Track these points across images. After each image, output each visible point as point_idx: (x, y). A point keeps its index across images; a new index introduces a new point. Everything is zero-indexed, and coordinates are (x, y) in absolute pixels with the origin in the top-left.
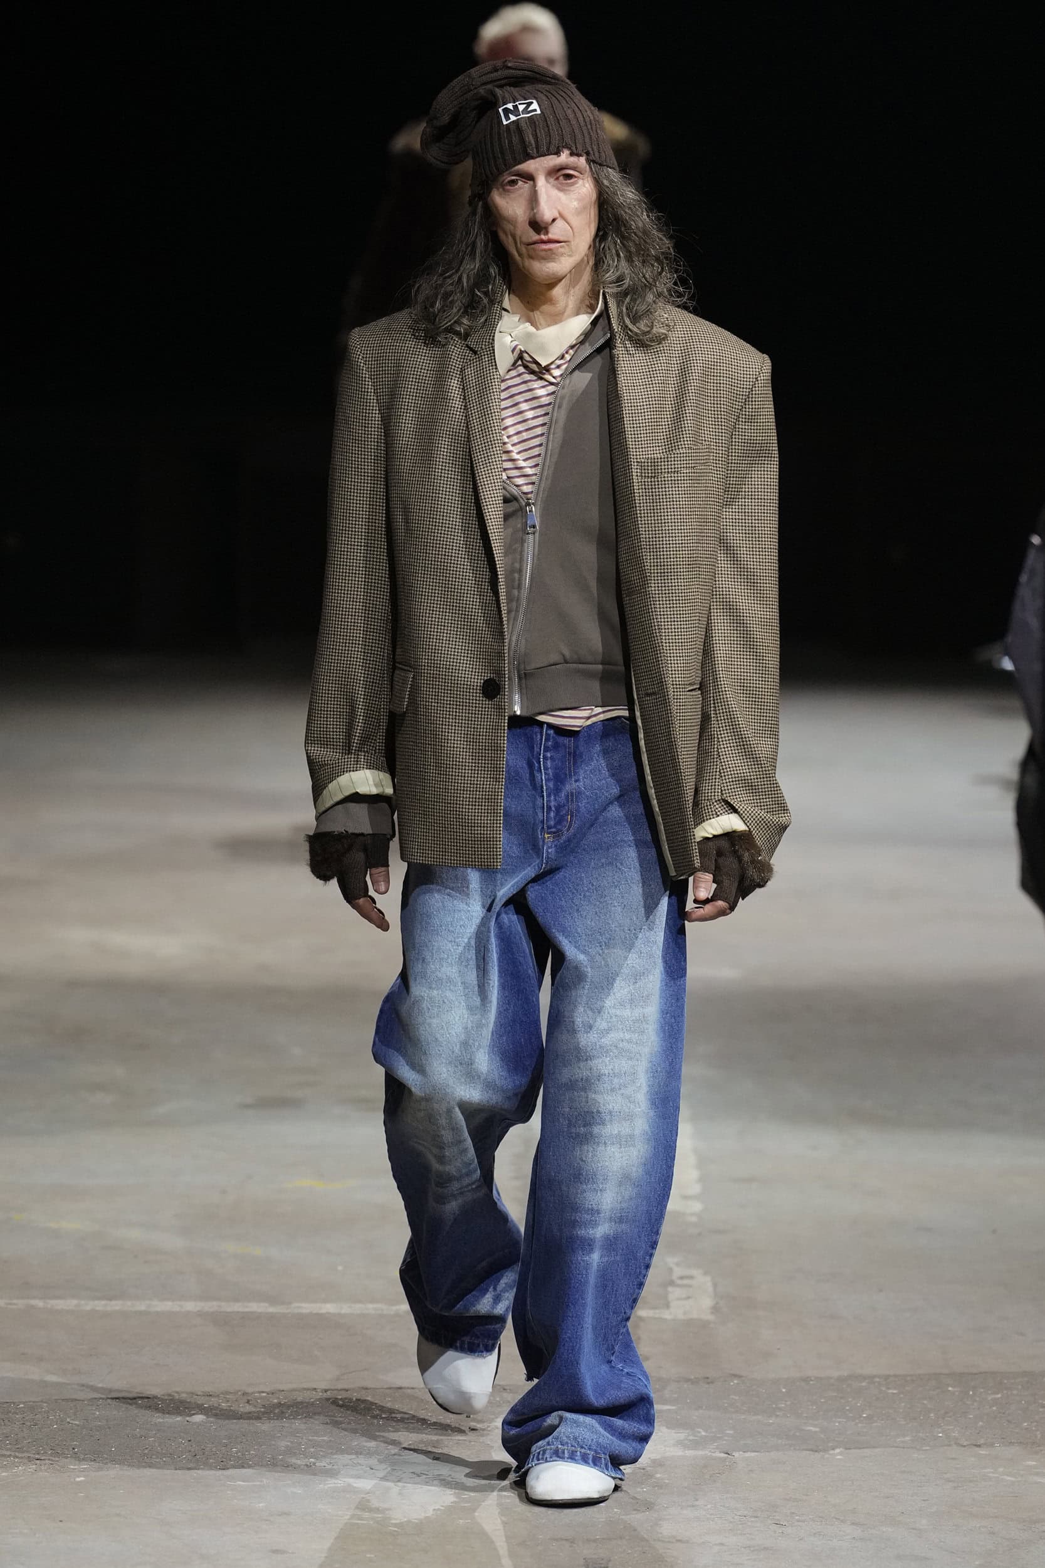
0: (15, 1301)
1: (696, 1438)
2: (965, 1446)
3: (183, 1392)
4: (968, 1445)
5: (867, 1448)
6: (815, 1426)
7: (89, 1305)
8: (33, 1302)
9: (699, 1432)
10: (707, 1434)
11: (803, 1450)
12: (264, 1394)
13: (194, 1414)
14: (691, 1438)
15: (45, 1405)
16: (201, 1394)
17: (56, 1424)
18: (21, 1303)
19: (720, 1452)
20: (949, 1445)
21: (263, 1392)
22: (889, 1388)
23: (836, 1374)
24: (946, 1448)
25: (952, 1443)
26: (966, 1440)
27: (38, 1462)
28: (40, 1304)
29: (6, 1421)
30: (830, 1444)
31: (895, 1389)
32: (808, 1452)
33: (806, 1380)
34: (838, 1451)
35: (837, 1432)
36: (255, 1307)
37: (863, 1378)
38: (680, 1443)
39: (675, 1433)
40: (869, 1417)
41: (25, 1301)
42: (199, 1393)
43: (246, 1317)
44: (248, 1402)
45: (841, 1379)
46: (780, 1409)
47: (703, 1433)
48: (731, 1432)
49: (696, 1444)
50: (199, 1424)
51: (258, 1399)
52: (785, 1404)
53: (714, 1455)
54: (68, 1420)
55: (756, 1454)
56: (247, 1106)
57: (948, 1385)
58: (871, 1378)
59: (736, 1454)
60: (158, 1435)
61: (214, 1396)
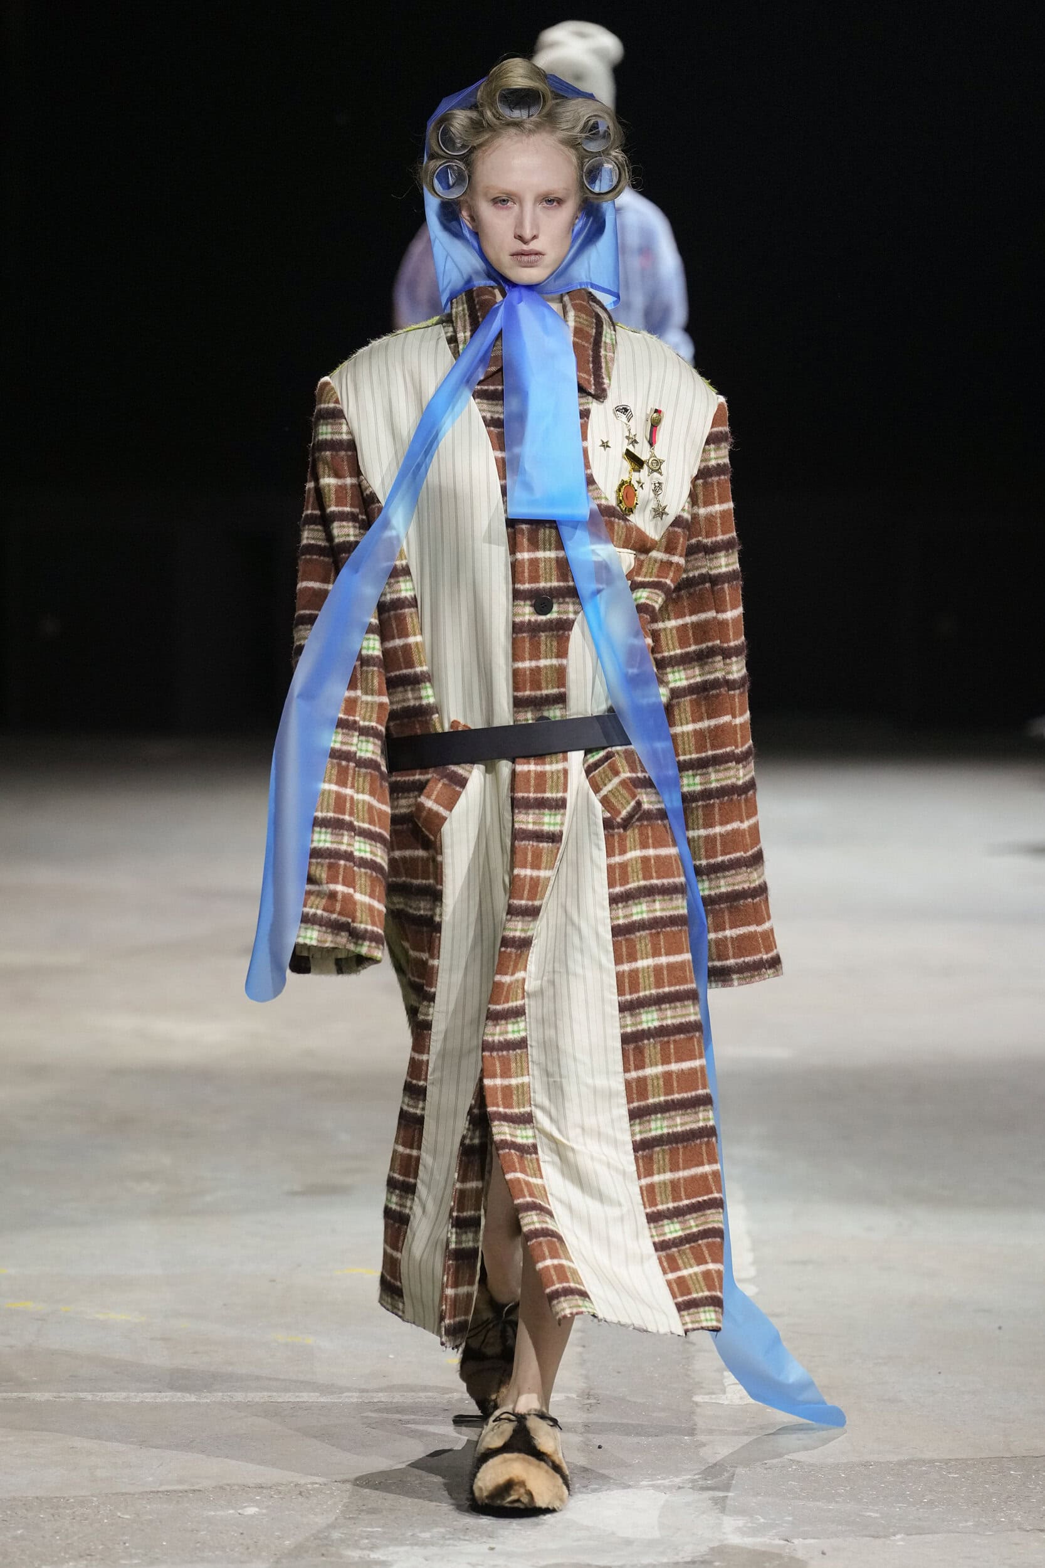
0: (63, 1394)
1: (754, 1525)
2: (1028, 1531)
3: (234, 1485)
4: (1031, 1530)
5: (928, 1533)
6: (877, 1511)
7: (137, 1398)
8: (82, 1395)
9: (757, 1519)
10: (766, 1521)
11: (866, 1536)
12: (317, 1486)
13: (245, 1507)
14: (750, 1525)
15: (95, 1499)
16: (253, 1485)
17: (107, 1519)
18: (70, 1396)
19: (779, 1539)
20: (1012, 1530)
21: (316, 1483)
22: (950, 1473)
23: (895, 1459)
24: (1009, 1533)
25: (1016, 1527)
26: (1030, 1525)
27: (89, 1557)
28: (89, 1397)
29: (56, 1516)
30: (891, 1530)
31: (956, 1473)
32: (868, 1538)
33: (866, 1465)
34: (898, 1537)
35: (897, 1517)
36: (306, 1397)
37: (924, 1462)
38: (740, 1531)
39: (734, 1520)
40: (931, 1502)
41: (73, 1395)
42: (251, 1485)
43: (297, 1407)
44: (300, 1493)
45: (902, 1464)
46: (840, 1495)
47: (762, 1520)
48: (790, 1519)
49: (755, 1531)
50: (252, 1516)
51: (311, 1490)
52: (845, 1490)
53: (773, 1542)
54: (119, 1514)
55: (816, 1540)
56: (294, 1194)
57: (1010, 1469)
58: (932, 1462)
59: (796, 1541)
60: (210, 1528)
61: (266, 1488)
